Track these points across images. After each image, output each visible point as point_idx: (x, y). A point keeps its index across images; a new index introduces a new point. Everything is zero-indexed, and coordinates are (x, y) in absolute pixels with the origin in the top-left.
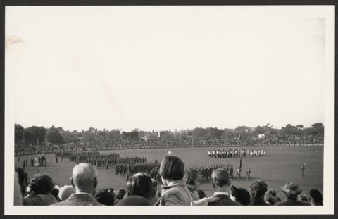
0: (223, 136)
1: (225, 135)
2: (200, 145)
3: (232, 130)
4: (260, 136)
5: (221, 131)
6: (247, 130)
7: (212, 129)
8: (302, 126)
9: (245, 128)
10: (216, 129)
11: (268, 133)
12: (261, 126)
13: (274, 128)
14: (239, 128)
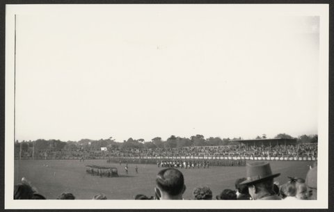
0: (65, 148)
1: (67, 148)
2: (42, 158)
3: (75, 142)
4: (103, 149)
5: (64, 144)
6: (90, 143)
7: (54, 141)
8: (142, 140)
9: (89, 140)
10: (59, 141)
11: (110, 146)
12: (104, 139)
13: (116, 141)
14: (83, 141)
